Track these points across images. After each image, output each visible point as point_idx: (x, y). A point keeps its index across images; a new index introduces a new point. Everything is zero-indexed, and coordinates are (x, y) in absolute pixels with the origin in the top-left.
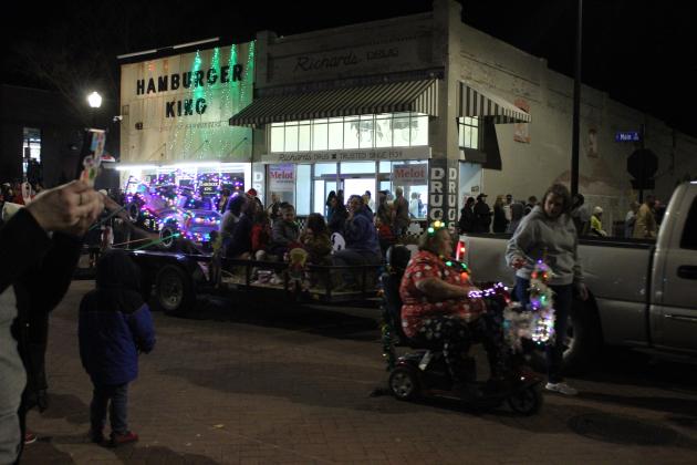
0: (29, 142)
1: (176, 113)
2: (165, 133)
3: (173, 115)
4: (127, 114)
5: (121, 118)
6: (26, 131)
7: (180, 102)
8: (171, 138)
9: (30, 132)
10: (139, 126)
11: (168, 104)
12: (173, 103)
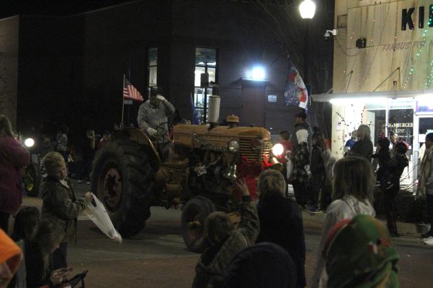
0: (206, 67)
1: (416, 23)
2: (400, 54)
3: (412, 27)
4: (344, 27)
5: (334, 32)
6: (198, 51)
7: (422, 9)
8: (410, 60)
9: (202, 53)
10: (361, 43)
11: (404, 11)
12: (412, 10)
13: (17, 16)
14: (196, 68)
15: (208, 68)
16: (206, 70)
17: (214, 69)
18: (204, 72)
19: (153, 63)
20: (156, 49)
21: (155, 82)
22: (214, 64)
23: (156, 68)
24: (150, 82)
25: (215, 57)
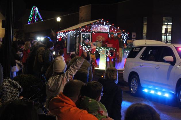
13: (90, 5)
14: (163, 25)
15: (168, 25)
16: (167, 26)
17: (171, 26)
18: (166, 27)
19: (145, 23)
20: (146, 18)
21: (146, 31)
22: (171, 24)
23: (146, 25)
24: (144, 31)
25: (171, 21)
